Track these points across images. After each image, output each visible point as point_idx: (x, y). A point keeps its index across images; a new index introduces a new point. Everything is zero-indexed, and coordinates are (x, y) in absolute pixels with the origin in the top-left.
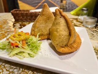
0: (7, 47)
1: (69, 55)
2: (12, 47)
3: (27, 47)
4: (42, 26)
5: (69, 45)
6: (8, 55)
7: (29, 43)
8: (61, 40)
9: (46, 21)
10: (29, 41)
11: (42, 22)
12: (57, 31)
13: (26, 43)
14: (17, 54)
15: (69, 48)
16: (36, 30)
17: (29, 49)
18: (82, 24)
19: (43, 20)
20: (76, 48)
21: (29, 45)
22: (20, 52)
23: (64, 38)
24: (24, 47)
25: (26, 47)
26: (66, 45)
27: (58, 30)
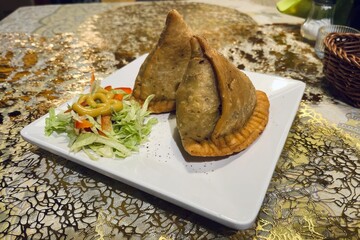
0: (68, 128)
1: (213, 162)
2: (77, 131)
3: (113, 133)
4: (164, 75)
5: (214, 137)
6: (69, 146)
7: (120, 123)
8: (194, 124)
9: (174, 60)
10: (119, 117)
11: (162, 63)
12: (187, 99)
13: (113, 122)
14: (87, 147)
15: (213, 146)
16: (146, 85)
17: (118, 137)
18: (313, 50)
19: (166, 58)
20: (234, 149)
21: (120, 127)
22: (96, 144)
23: (201, 119)
24: (104, 132)
25: (110, 131)
26: (208, 139)
27: (191, 97)
